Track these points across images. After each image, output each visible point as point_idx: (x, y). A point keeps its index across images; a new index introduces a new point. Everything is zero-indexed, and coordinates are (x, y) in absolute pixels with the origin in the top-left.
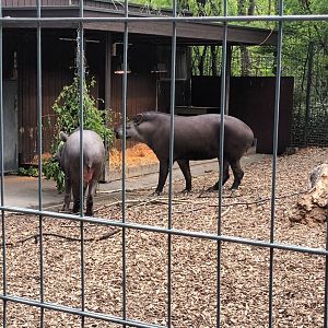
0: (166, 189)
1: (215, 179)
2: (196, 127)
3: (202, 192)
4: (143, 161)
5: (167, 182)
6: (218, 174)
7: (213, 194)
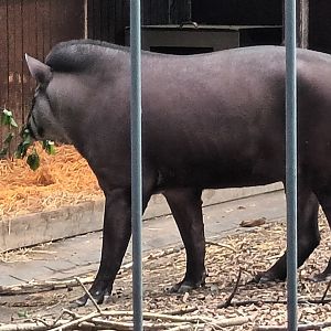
0: (123, 282)
1: (273, 245)
2: (214, 85)
3: (235, 287)
4: (51, 198)
5: (127, 262)
6: (282, 232)
7: (268, 294)
